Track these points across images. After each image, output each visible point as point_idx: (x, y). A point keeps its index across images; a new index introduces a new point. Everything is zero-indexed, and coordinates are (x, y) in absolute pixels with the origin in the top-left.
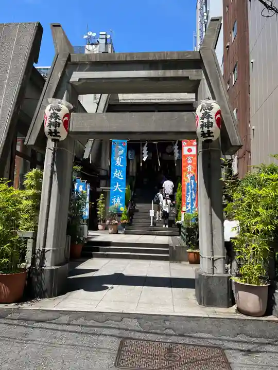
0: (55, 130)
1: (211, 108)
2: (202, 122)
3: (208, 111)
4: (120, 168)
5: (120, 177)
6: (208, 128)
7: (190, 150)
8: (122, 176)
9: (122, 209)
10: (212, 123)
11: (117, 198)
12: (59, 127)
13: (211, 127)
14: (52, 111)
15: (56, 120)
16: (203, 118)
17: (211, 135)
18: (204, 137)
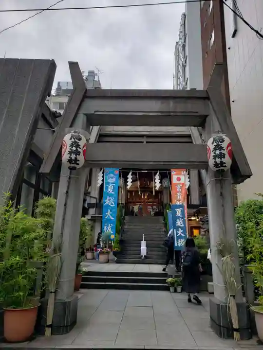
0: (76, 158)
1: (223, 141)
2: (215, 153)
3: (220, 143)
5: (112, 204)
6: (221, 159)
7: (179, 179)
9: (112, 237)
10: (224, 154)
11: (108, 225)
12: (79, 155)
13: (224, 157)
14: (73, 140)
15: (77, 148)
16: (215, 149)
17: (224, 165)
18: (217, 167)
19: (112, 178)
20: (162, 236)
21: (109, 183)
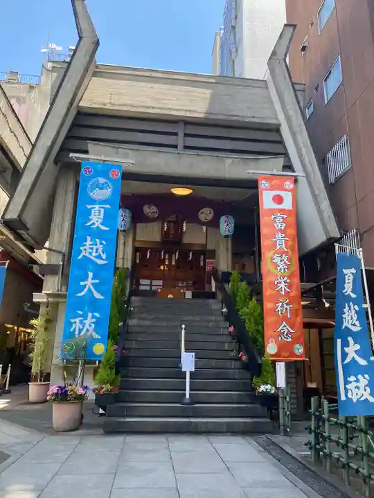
4: (99, 234)
5: (99, 257)
8: (104, 256)
9: (99, 349)
11: (85, 316)
19: (101, 189)
20: (226, 346)
21: (93, 202)
